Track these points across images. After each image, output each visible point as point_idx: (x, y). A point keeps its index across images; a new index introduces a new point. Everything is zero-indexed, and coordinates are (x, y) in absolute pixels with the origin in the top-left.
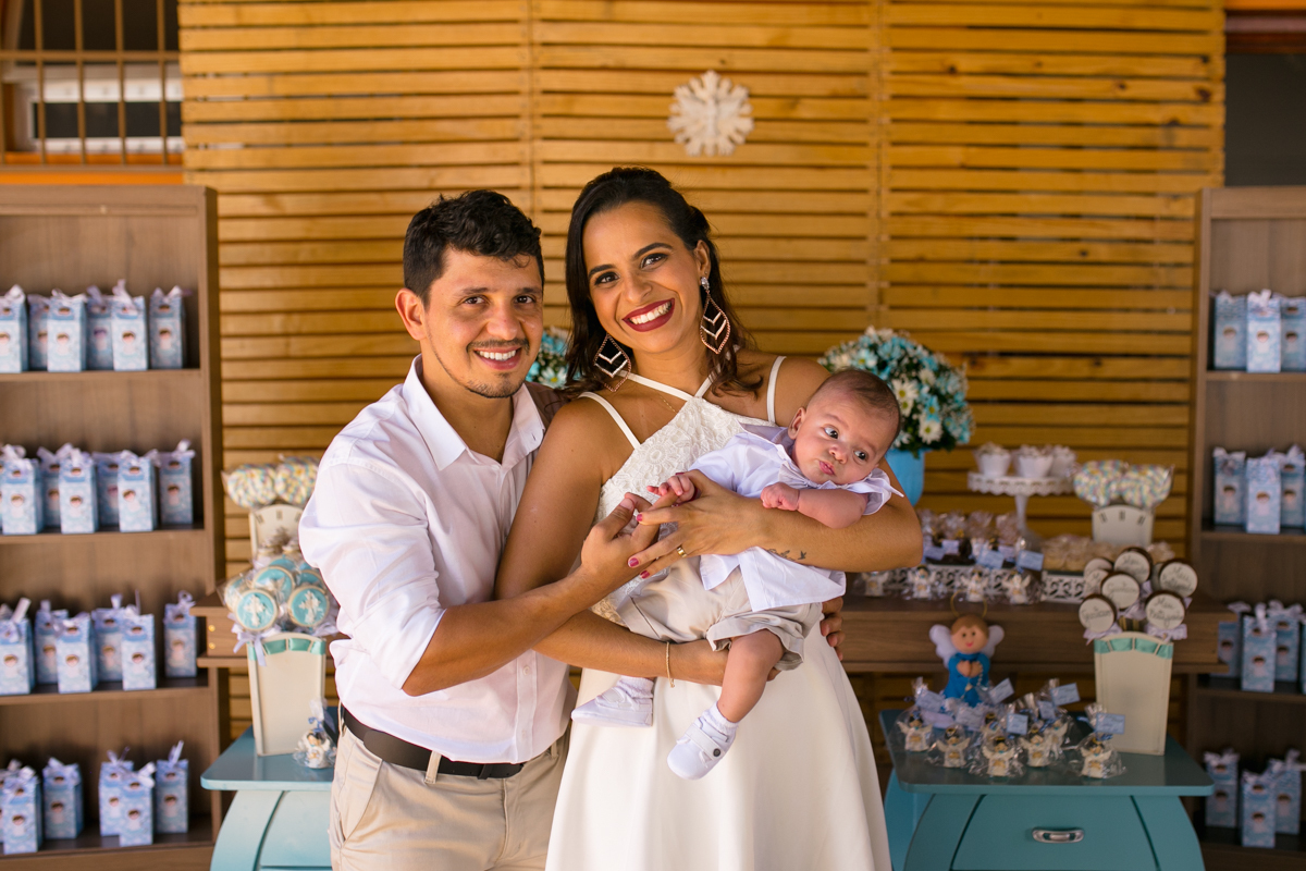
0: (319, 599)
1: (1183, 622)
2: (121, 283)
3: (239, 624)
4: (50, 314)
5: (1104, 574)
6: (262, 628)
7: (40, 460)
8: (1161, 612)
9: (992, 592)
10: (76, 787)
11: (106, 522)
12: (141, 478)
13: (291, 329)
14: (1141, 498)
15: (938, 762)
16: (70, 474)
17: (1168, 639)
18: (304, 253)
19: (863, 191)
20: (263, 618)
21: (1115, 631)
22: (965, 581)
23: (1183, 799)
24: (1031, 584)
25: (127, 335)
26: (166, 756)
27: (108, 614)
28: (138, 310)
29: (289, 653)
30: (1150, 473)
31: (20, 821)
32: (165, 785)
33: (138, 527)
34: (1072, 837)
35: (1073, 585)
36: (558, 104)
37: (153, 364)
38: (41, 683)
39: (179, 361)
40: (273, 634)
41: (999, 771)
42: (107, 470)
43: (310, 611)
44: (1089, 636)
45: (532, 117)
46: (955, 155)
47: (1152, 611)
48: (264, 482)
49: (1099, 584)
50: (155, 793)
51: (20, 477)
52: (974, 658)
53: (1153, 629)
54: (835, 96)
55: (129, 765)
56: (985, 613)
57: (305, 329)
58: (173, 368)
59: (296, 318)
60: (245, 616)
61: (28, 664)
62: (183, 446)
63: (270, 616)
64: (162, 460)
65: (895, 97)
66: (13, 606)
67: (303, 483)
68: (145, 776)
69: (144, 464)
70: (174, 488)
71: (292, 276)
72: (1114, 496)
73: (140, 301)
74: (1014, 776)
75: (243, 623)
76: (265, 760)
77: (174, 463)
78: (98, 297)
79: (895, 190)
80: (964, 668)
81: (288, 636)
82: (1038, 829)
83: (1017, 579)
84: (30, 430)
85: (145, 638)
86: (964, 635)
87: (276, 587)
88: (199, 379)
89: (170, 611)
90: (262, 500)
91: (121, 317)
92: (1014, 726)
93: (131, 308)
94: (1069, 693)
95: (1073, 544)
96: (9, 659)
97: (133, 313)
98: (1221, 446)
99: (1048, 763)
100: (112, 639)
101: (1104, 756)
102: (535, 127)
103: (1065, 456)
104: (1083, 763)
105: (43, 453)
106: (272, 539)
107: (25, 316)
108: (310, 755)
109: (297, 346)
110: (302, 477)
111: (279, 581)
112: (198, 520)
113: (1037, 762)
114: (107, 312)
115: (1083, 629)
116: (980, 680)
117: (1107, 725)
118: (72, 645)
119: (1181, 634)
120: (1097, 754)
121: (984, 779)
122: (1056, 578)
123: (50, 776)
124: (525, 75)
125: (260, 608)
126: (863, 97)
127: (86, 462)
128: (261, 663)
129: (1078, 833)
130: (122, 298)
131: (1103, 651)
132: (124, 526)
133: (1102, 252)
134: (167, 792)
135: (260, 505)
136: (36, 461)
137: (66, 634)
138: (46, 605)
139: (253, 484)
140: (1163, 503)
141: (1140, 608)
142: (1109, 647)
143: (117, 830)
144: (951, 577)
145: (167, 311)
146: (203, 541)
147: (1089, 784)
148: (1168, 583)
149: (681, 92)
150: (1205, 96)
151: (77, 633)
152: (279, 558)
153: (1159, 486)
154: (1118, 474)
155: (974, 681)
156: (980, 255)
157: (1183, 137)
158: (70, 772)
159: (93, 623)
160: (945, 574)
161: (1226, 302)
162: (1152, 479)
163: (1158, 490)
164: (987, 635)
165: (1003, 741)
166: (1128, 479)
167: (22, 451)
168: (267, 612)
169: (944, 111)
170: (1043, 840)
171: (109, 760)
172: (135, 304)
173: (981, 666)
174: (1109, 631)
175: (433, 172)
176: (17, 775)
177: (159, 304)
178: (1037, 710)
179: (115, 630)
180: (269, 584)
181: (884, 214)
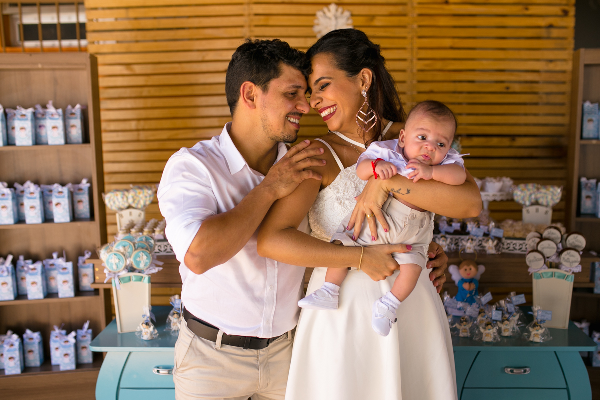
0: (147, 256)
1: (580, 264)
2: (51, 102)
3: (108, 270)
4: (16, 118)
5: (538, 240)
6: (118, 271)
7: (15, 189)
8: (568, 259)
9: (479, 248)
10: (40, 343)
11: (48, 218)
12: (64, 197)
13: (140, 128)
14: (547, 202)
15: (456, 334)
16: (29, 196)
17: (571, 272)
18: (146, 92)
19: (405, 60)
20: (119, 266)
21: (545, 269)
22: (464, 243)
23: (581, 353)
24: (498, 244)
25: (54, 128)
26: (82, 328)
27: (51, 262)
28: (59, 115)
29: (132, 283)
30: (552, 190)
31: (12, 360)
32: (82, 342)
33: (63, 221)
34: (525, 371)
35: (518, 245)
36: (261, 21)
37: (68, 141)
38: (20, 295)
39: (80, 140)
40: (124, 274)
41: (489, 339)
42: (48, 193)
43: (142, 262)
44: (531, 271)
45: (250, 26)
46: (448, 43)
47: (564, 258)
48: (123, 198)
49: (536, 245)
50: (76, 346)
51: (5, 197)
52: (471, 281)
53: (564, 267)
54: (391, 15)
55: (64, 332)
56: (476, 259)
57: (147, 127)
58: (78, 143)
59: (142, 123)
60: (110, 265)
61: (13, 286)
62: (85, 181)
63: (122, 265)
64: (74, 189)
65: (420, 15)
66: (6, 258)
67: (142, 198)
68: (71, 338)
69: (65, 190)
70: (80, 202)
71: (140, 103)
72: (533, 201)
73: (60, 111)
74: (496, 341)
75: (109, 268)
76: (122, 335)
77: (81, 190)
78: (40, 110)
79: (420, 59)
80: (466, 286)
81: (132, 274)
82: (508, 367)
83: (491, 242)
84: (11, 174)
85: (68, 273)
86: (466, 270)
87: (125, 250)
88: (90, 149)
89: (81, 260)
90: (123, 207)
91: (51, 119)
92: (496, 316)
93: (56, 114)
94: (522, 299)
95: (515, 224)
96: (4, 284)
97: (57, 117)
98: (584, 176)
99: (512, 334)
100: (54, 274)
101: (541, 331)
102: (251, 32)
103: (508, 182)
104: (531, 335)
105: (17, 185)
106: (126, 226)
107: (4, 119)
108: (144, 334)
109: (143, 136)
110: (141, 196)
111: (126, 248)
112: (92, 217)
113: (506, 334)
114: (45, 117)
115: (528, 267)
116: (474, 292)
117: (543, 316)
118: (33, 277)
119: (579, 269)
120: (537, 331)
121: (481, 343)
122: (509, 242)
123: (27, 338)
124: (246, 7)
125: (117, 261)
126: (405, 15)
127: (37, 189)
128: (118, 288)
129: (528, 370)
130: (51, 110)
131: (538, 278)
132: (56, 220)
133: (517, 88)
134: (83, 345)
135: (122, 210)
136: (13, 190)
137: (31, 272)
138: (22, 258)
139: (118, 199)
140: (558, 204)
141: (557, 257)
142: (541, 277)
143: (59, 363)
144: (457, 241)
145: (73, 116)
146: (95, 227)
147: (533, 346)
148: (571, 244)
149: (320, 14)
150: (566, 13)
151: (36, 271)
152: (128, 235)
153: (556, 196)
154: (535, 190)
155: (471, 293)
156: (459, 90)
157: (555, 33)
158: (36, 336)
159: (44, 266)
160: (454, 240)
161: (589, 106)
162: (553, 193)
163: (555, 198)
164: (477, 270)
165: (491, 324)
166: (541, 193)
167: (6, 184)
168: (121, 263)
169: (443, 22)
170: (510, 373)
171: (54, 330)
172: (58, 113)
173: (475, 286)
174: (541, 268)
175: (204, 53)
176: (10, 337)
177: (70, 113)
178: (506, 308)
179: (55, 269)
180: (122, 249)
181: (415, 71)
